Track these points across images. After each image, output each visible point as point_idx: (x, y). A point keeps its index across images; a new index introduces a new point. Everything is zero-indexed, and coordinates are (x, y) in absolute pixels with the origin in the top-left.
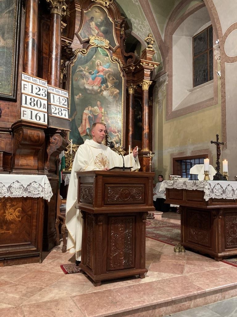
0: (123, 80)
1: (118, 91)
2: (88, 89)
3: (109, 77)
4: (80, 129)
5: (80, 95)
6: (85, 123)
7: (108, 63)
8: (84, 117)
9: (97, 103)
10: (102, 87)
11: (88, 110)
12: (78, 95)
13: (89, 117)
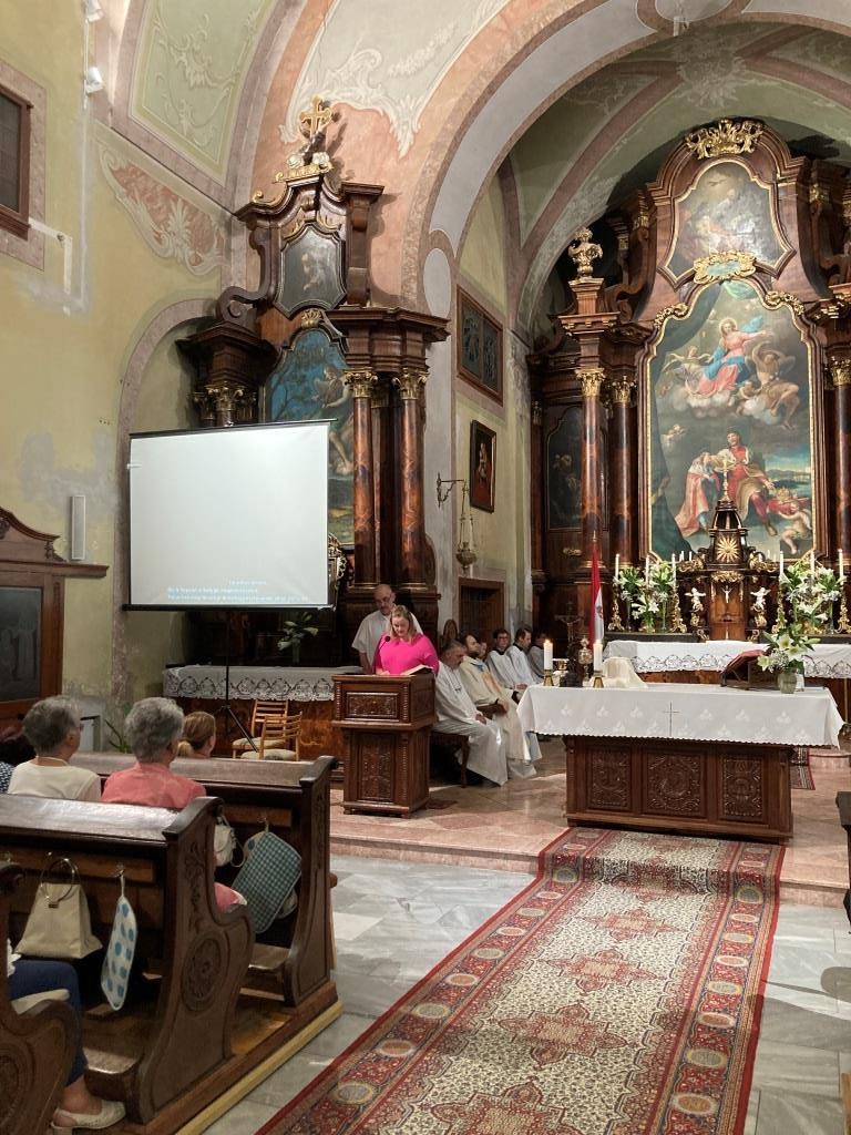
0: (809, 352)
1: (793, 388)
2: (699, 408)
3: (761, 356)
4: (681, 519)
5: (677, 428)
6: (695, 499)
7: (756, 316)
8: (691, 483)
9: (726, 438)
10: (741, 390)
11: (702, 463)
12: (671, 431)
13: (705, 482)
